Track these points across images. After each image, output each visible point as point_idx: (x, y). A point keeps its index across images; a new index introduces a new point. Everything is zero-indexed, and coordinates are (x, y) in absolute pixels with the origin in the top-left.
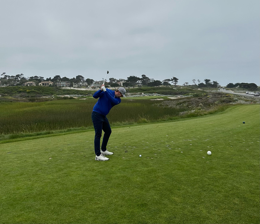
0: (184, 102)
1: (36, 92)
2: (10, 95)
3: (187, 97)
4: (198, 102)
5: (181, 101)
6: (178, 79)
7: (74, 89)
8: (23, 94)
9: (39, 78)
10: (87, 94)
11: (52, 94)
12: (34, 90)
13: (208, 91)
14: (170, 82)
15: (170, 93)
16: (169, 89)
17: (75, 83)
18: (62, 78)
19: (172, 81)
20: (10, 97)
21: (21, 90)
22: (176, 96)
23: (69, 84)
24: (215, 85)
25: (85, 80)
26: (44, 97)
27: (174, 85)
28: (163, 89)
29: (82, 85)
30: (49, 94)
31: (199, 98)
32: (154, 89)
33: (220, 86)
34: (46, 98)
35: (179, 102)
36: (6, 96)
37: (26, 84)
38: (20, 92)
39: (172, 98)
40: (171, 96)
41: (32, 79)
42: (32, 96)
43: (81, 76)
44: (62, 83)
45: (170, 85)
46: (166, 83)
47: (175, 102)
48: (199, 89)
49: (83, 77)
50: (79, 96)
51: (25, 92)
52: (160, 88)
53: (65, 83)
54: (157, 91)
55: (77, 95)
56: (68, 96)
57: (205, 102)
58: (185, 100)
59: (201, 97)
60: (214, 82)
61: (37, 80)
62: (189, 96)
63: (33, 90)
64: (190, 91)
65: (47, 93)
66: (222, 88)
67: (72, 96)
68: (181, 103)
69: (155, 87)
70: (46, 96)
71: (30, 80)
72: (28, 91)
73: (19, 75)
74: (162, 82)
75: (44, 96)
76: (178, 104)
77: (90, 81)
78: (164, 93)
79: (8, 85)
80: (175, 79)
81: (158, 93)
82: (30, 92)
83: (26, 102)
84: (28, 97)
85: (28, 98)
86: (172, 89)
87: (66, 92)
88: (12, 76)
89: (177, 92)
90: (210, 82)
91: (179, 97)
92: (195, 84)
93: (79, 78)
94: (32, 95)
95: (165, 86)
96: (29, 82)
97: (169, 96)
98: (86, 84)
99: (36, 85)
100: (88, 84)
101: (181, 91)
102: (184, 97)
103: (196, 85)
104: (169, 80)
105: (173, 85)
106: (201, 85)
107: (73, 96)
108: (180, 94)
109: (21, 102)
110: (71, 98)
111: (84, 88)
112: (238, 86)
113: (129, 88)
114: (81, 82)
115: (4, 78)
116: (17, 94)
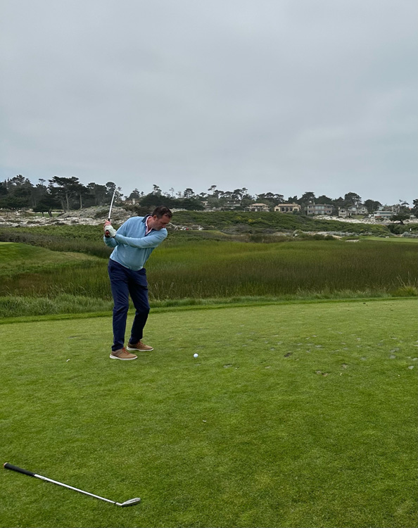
1: (265, 224)
2: (219, 229)
7: (338, 219)
9: (275, 197)
10: (362, 232)
11: (294, 228)
12: (262, 220)
17: (342, 207)
18: (317, 197)
20: (218, 232)
21: (239, 218)
23: (331, 209)
25: (363, 203)
26: (279, 234)
29: (356, 213)
30: (288, 229)
34: (282, 237)
37: (251, 207)
38: (237, 222)
41: (262, 198)
42: (257, 232)
43: (354, 195)
44: (316, 208)
49: (358, 197)
50: (345, 235)
51: (245, 222)
53: (323, 208)
55: (341, 233)
56: (325, 234)
61: (271, 200)
63: (260, 219)
65: (285, 225)
67: (332, 233)
70: (282, 231)
71: (258, 201)
72: (250, 221)
73: (239, 190)
75: (278, 231)
77: (372, 206)
79: (220, 209)
82: (254, 223)
84: (250, 232)
85: (250, 235)
87: (321, 225)
88: (228, 193)
93: (351, 198)
94: (257, 229)
96: (257, 204)
98: (365, 210)
99: (269, 210)
100: (369, 211)
107: (335, 235)
109: (235, 242)
110: (329, 238)
111: (358, 219)
114: (355, 206)
115: (213, 196)
116: (231, 227)
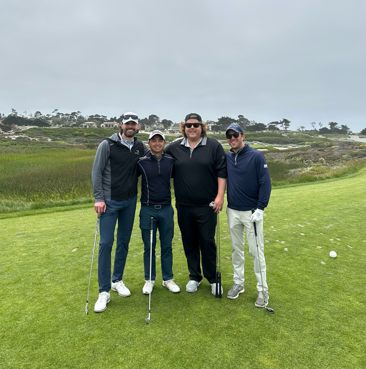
0: (297, 155)
1: (96, 136)
2: (63, 140)
3: (302, 148)
4: (318, 155)
5: (293, 153)
6: (289, 122)
8: (80, 138)
9: (101, 117)
12: (94, 134)
13: (333, 139)
14: (278, 126)
15: (277, 141)
16: (276, 135)
17: (147, 124)
19: (281, 125)
20: (63, 142)
21: (78, 132)
22: (285, 146)
24: (344, 131)
25: (161, 121)
27: (284, 130)
28: (268, 136)
29: (156, 128)
31: (319, 149)
32: (255, 135)
33: (351, 132)
35: (289, 155)
36: (58, 140)
37: (84, 125)
38: (76, 135)
39: (280, 148)
40: (278, 145)
41: (91, 118)
42: (91, 142)
43: (155, 116)
45: (278, 129)
46: (272, 127)
47: (283, 155)
48: (320, 136)
49: (158, 118)
51: (82, 135)
52: (264, 135)
54: (259, 138)
57: (328, 155)
58: (298, 152)
59: (323, 148)
60: (343, 126)
61: (98, 119)
62: (305, 146)
63: (92, 133)
64: (307, 139)
66: (354, 134)
68: (292, 157)
69: (257, 132)
71: (89, 120)
72: (86, 134)
73: (75, 113)
74: (266, 126)
76: (288, 158)
77: (167, 123)
78: (269, 140)
79: (62, 125)
80: (286, 122)
81: (260, 141)
82: (89, 136)
83: (84, 149)
84: (86, 142)
85: (86, 144)
86: (280, 135)
88: (67, 114)
89: (288, 140)
90: (336, 125)
91: (290, 147)
92: (314, 129)
93: (152, 119)
94: (91, 140)
95: (271, 132)
96: (88, 123)
97: (276, 145)
98: (162, 126)
99: (97, 126)
100: (165, 126)
101: (293, 139)
102: (297, 147)
103: (316, 130)
104: (277, 123)
105: (282, 130)
106: (324, 131)
108: (291, 143)
109: (76, 149)
113: (220, 133)
114: (156, 124)
115: (56, 117)
116: (72, 139)
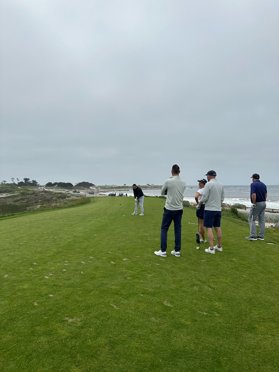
33: (39, 185)
60: (33, 181)
62: (16, 194)
64: (14, 190)
90: (29, 180)
101: (5, 189)
103: (14, 184)
106: (21, 184)
108: (4, 192)
112: (57, 185)
